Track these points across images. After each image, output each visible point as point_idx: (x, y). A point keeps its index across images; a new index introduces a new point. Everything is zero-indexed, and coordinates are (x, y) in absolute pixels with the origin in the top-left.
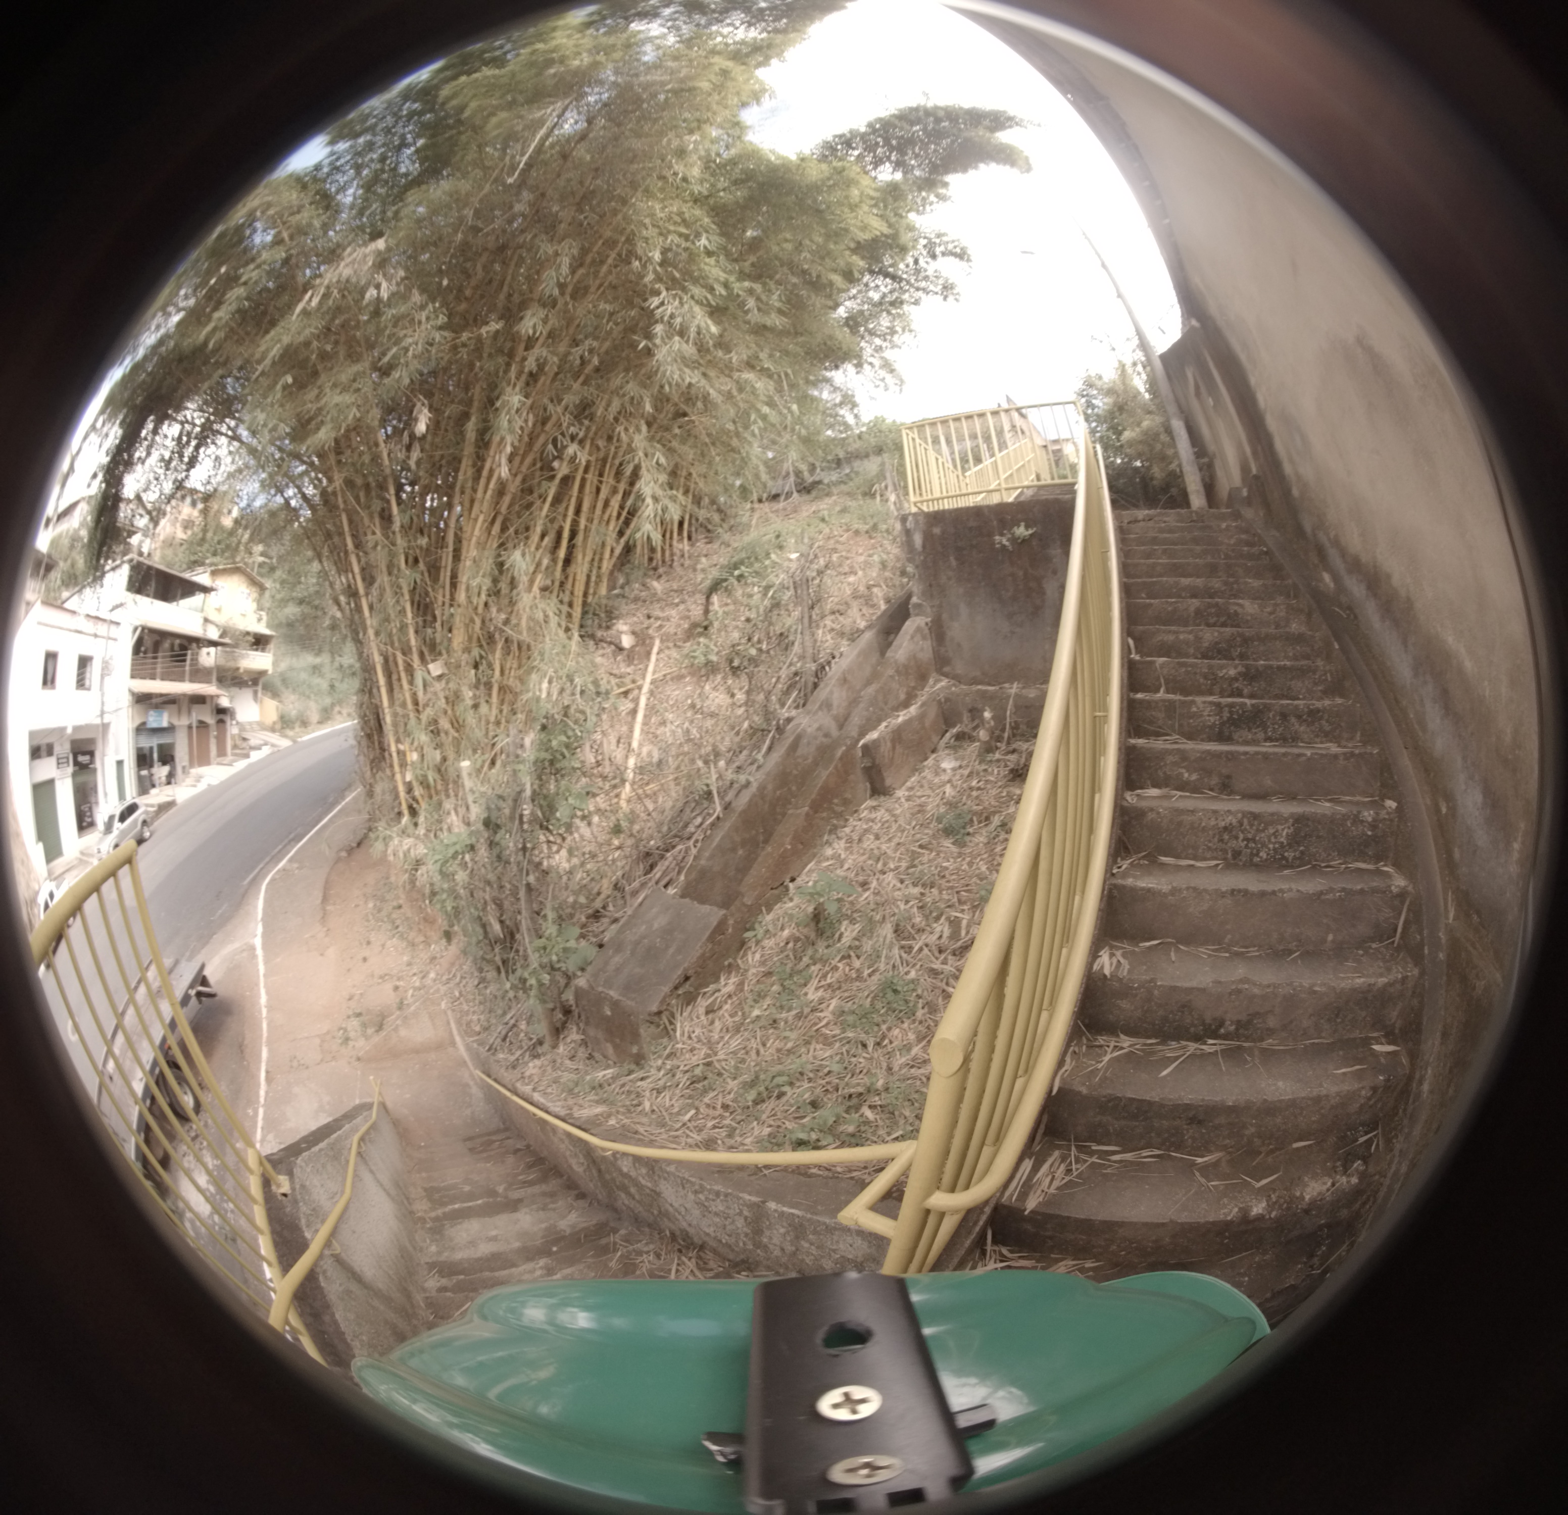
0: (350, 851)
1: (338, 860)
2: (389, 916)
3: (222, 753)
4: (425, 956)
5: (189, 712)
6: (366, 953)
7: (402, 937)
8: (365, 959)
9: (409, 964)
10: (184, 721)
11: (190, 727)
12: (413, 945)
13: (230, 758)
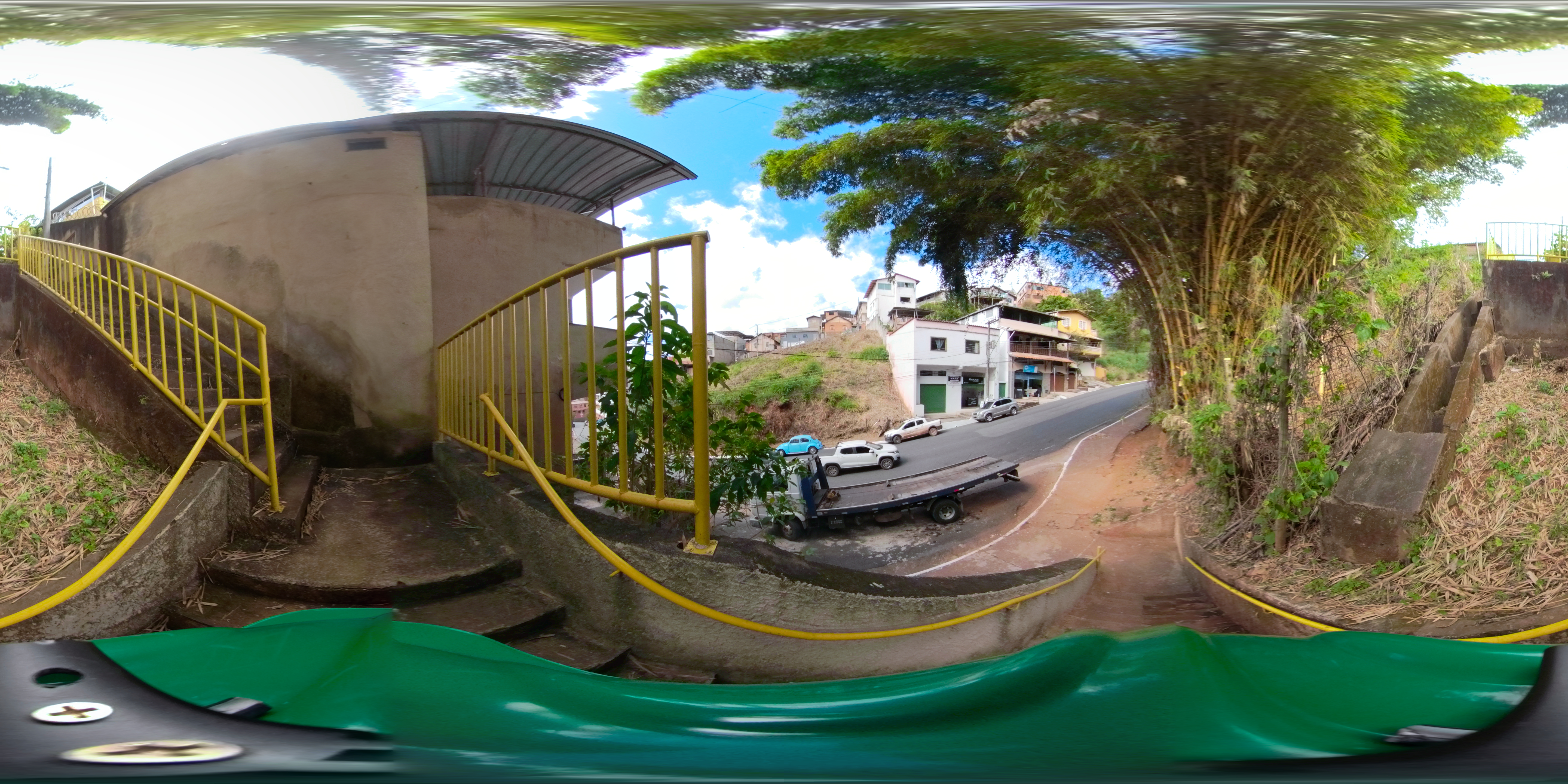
0: (1137, 432)
1: (1130, 435)
2: (1152, 463)
3: (1071, 386)
4: (1170, 484)
5: (1052, 368)
6: (1133, 479)
7: (1158, 474)
8: (1131, 482)
9: (1158, 488)
10: (1049, 372)
11: (1052, 375)
12: (1163, 478)
13: (1076, 389)
